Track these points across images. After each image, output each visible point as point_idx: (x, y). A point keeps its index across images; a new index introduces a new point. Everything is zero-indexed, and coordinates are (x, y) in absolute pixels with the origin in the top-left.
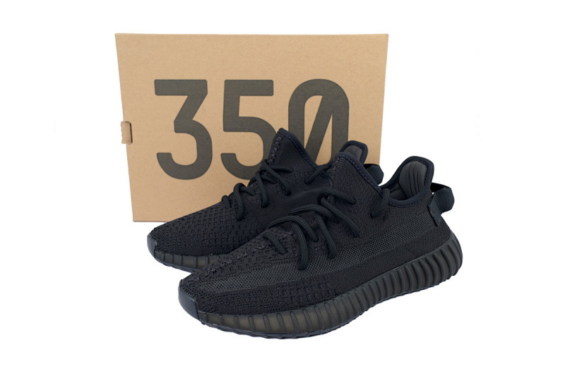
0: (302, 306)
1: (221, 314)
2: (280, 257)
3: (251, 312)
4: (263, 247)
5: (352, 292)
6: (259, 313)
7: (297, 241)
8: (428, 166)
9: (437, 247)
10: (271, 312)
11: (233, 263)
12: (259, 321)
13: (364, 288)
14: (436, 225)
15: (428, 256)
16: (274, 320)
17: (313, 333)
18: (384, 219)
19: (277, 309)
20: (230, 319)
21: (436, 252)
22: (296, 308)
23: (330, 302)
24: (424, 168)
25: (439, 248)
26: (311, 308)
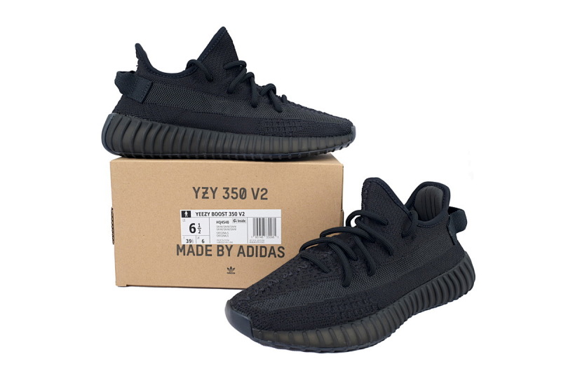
0: (351, 321)
1: (276, 331)
2: (326, 275)
3: (304, 328)
4: (306, 266)
5: (391, 307)
6: (312, 328)
7: (338, 260)
8: (445, 191)
9: (457, 264)
10: (323, 326)
11: (281, 282)
12: (312, 336)
13: (400, 303)
14: (454, 244)
15: (450, 273)
16: (326, 335)
17: (362, 346)
18: (413, 238)
19: (327, 324)
20: (285, 336)
21: (456, 269)
22: (345, 322)
23: (374, 316)
24: (441, 192)
25: (458, 265)
26: (358, 322)
